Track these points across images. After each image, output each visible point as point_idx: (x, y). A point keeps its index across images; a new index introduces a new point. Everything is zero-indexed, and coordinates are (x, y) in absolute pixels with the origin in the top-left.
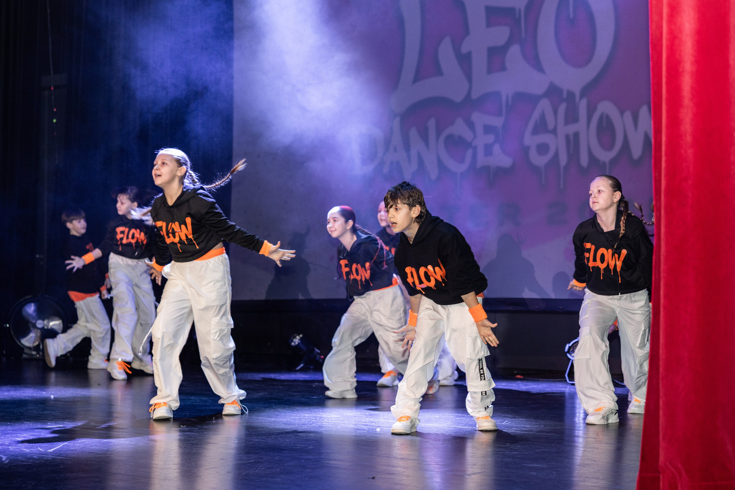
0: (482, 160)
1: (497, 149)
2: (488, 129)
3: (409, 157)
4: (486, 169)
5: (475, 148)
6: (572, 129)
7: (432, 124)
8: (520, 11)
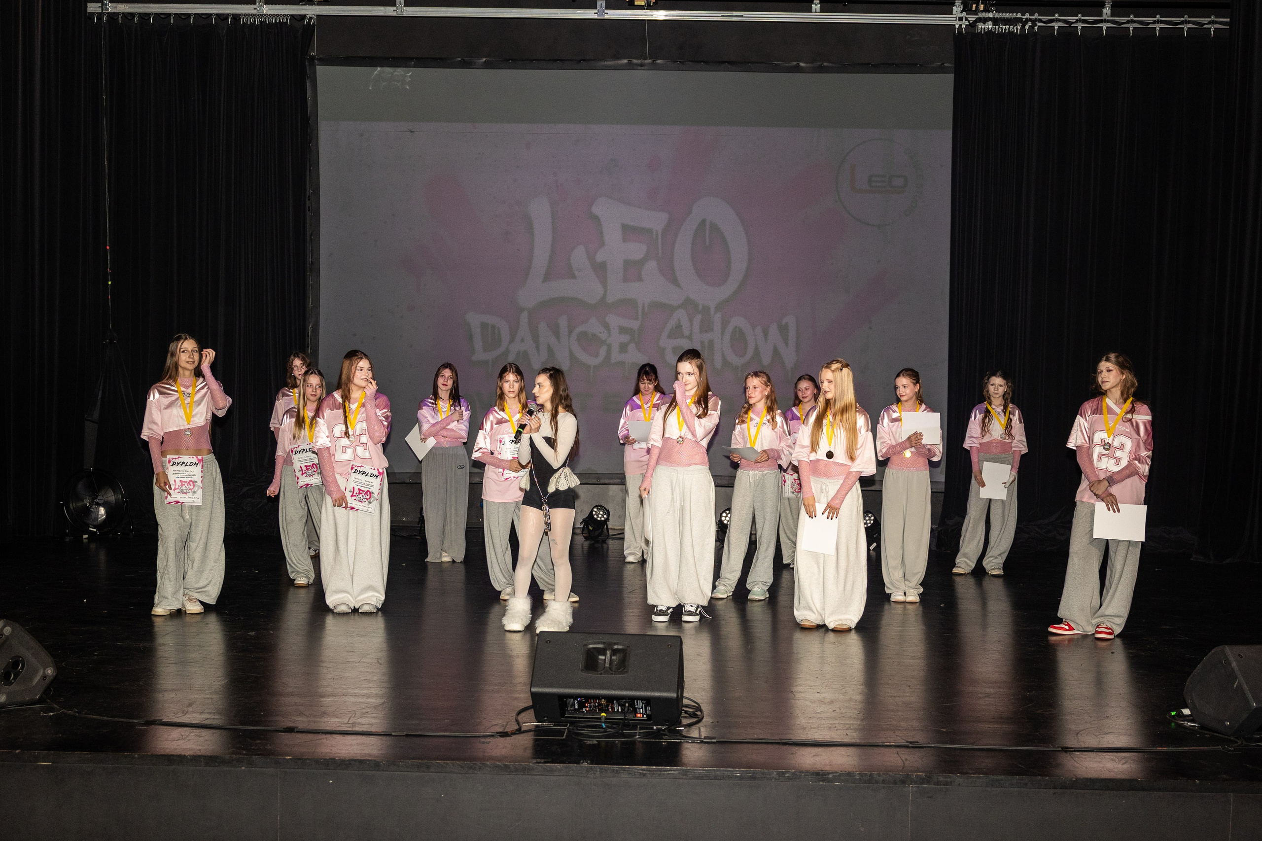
0: (616, 357)
1: (632, 347)
2: (623, 330)
3: (538, 348)
4: (622, 364)
5: (609, 347)
6: (707, 337)
7: (563, 322)
8: (657, 232)
